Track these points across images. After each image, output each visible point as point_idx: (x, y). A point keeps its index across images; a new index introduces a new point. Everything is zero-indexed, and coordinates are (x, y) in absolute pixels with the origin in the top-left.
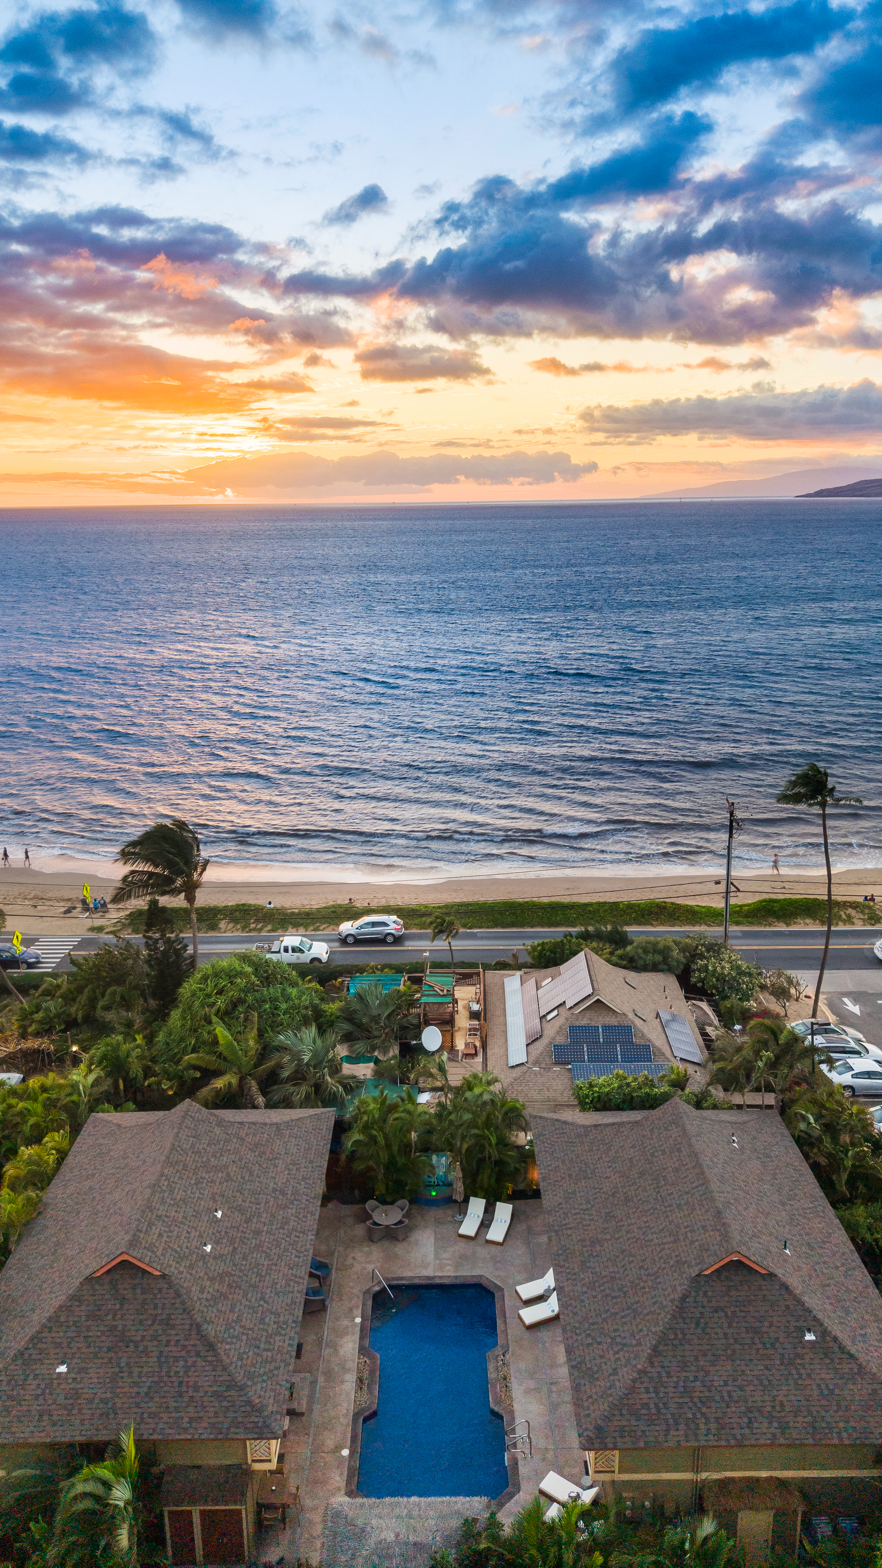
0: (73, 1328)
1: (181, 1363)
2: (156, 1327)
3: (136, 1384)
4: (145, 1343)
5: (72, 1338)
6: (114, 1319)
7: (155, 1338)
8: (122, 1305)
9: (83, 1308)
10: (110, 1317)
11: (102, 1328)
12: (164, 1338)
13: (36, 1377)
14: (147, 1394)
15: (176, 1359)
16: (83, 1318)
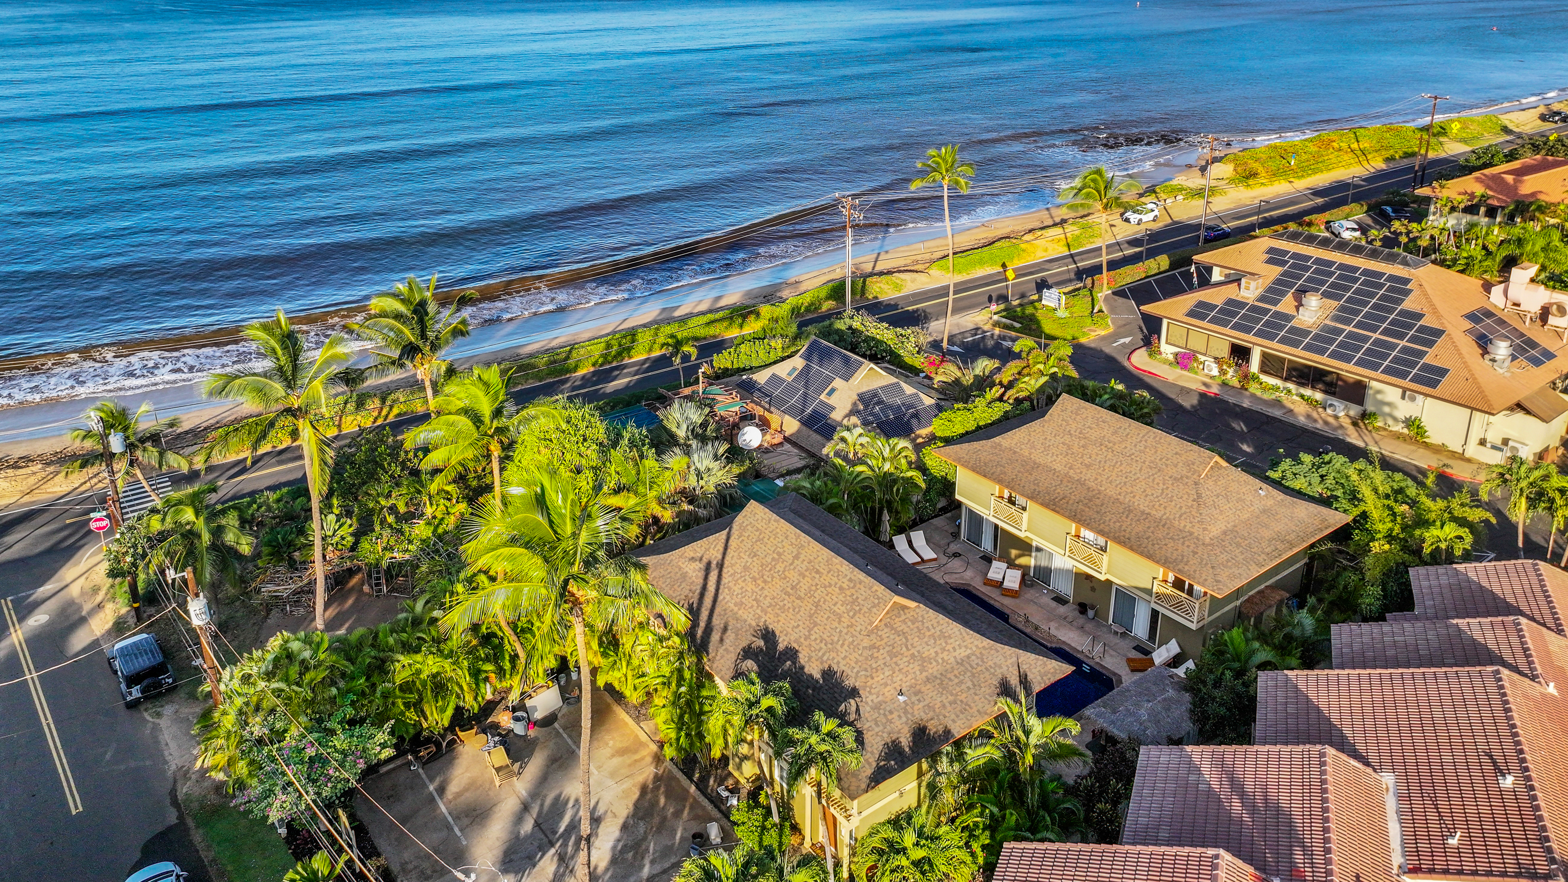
0: (886, 669)
1: (973, 657)
2: (938, 642)
3: (961, 682)
4: (941, 656)
5: (892, 676)
6: (908, 649)
7: (943, 650)
8: (906, 638)
9: (881, 651)
10: (904, 649)
11: (905, 659)
12: (949, 647)
13: (891, 712)
14: (974, 685)
15: (968, 657)
16: (888, 658)
